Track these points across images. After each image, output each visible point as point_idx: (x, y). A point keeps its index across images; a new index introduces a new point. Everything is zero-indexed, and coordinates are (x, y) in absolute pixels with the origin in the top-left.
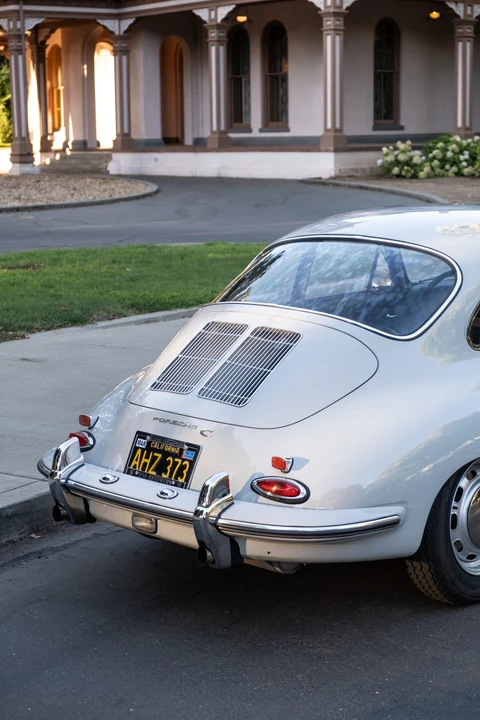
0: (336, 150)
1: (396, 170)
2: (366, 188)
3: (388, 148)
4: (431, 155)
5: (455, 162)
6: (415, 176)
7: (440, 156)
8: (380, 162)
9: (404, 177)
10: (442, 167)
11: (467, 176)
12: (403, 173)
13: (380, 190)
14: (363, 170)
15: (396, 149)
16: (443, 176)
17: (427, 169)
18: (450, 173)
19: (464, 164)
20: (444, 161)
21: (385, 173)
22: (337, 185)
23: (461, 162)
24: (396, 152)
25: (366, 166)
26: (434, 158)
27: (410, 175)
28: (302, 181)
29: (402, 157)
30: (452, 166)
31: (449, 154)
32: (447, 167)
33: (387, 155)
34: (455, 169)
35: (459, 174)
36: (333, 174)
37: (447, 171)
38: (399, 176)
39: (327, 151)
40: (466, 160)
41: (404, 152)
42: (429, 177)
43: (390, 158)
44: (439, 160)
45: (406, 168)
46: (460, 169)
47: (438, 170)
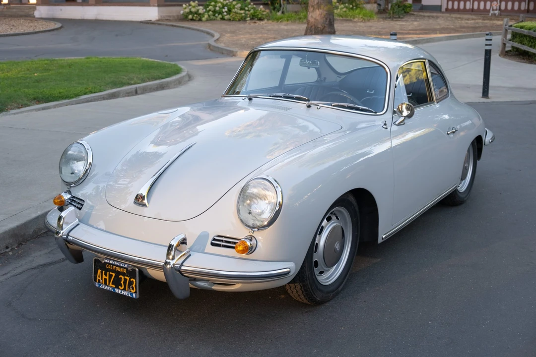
0: (159, 6)
1: (190, 17)
2: (175, 26)
3: (186, 5)
4: (208, 9)
5: (220, 13)
6: (200, 20)
7: (213, 9)
8: (182, 12)
9: (194, 20)
10: (214, 15)
11: (227, 20)
12: (194, 18)
13: (183, 27)
14: (173, 16)
15: (190, 5)
16: (214, 20)
17: (206, 16)
18: (218, 18)
19: (225, 14)
20: (215, 12)
21: (185, 18)
22: (160, 24)
23: (223, 13)
24: (190, 7)
25: (175, 14)
26: (210, 10)
27: (197, 19)
28: (141, 22)
29: (193, 10)
30: (219, 15)
31: (217, 9)
32: (217, 15)
33: (185, 8)
34: (220, 16)
35: (223, 19)
36: (157, 18)
37: (216, 17)
38: (192, 20)
39: (154, 6)
40: (226, 12)
41: (194, 7)
42: (207, 20)
43: (187, 10)
44: (212, 12)
45: (195, 15)
46: (223, 16)
47: (212, 17)
